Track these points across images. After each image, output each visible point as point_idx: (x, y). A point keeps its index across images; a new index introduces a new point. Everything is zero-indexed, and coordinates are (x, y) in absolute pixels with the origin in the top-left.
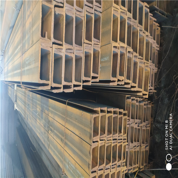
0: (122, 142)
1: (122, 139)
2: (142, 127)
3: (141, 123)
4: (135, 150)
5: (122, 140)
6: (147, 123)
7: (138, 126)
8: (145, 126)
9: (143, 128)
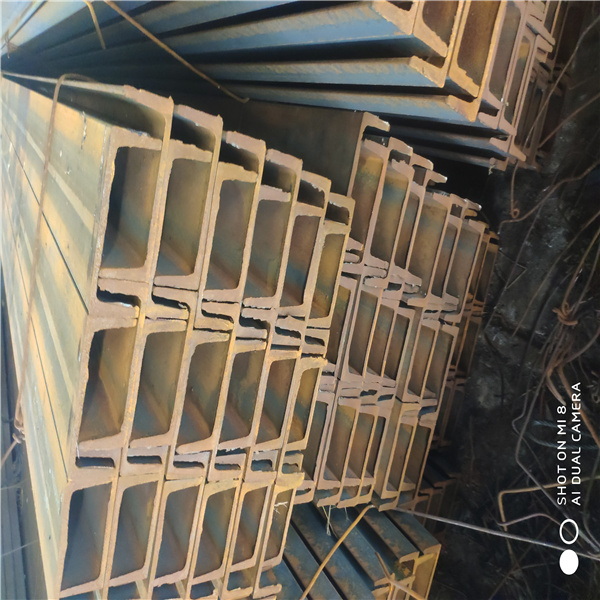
0: (297, 348)
1: (297, 335)
2: (423, 314)
3: (422, 292)
4: (367, 410)
5: (301, 342)
6: (451, 305)
7: (403, 304)
8: (438, 315)
9: (423, 322)
